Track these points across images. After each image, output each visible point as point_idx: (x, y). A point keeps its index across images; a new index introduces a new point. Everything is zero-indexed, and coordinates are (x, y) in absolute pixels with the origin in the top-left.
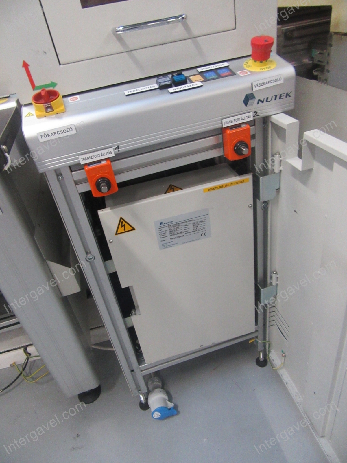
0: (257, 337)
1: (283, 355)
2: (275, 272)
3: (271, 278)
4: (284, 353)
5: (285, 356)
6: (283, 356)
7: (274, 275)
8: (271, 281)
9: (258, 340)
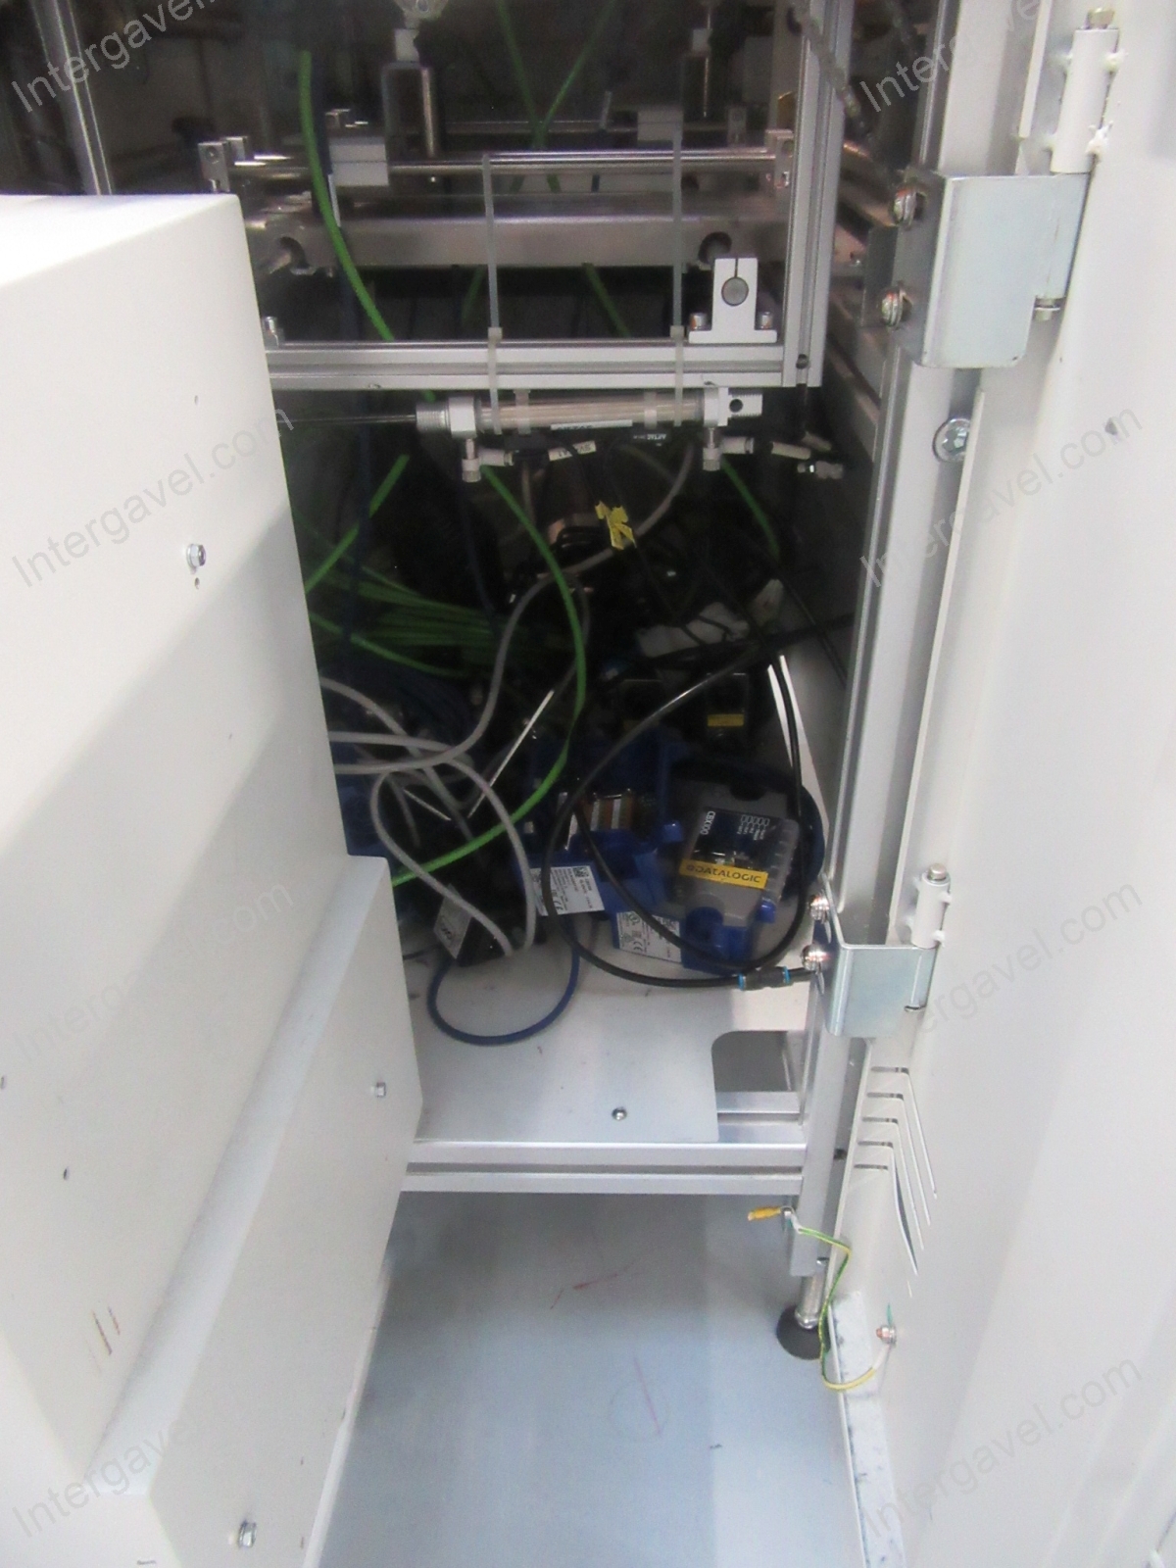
0: (792, 1202)
1: (885, 1330)
2: (935, 872)
3: (912, 901)
4: (891, 1325)
5: (892, 1342)
6: (880, 1336)
7: (932, 884)
8: (910, 921)
9: (794, 1219)
